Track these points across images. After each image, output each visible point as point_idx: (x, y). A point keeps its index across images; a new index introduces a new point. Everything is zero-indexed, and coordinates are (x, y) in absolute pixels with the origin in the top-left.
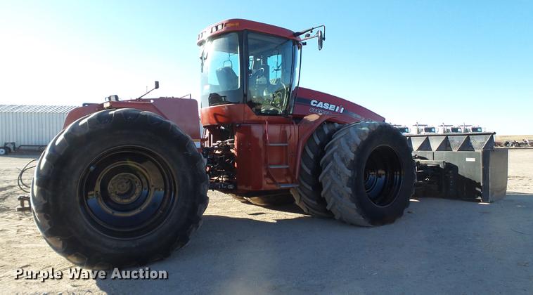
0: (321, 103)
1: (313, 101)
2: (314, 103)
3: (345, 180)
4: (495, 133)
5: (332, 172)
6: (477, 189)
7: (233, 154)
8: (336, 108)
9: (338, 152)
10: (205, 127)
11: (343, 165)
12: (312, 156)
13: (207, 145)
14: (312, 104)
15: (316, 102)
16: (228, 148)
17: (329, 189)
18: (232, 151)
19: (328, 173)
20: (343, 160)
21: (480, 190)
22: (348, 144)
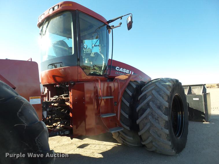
0: (121, 69)
1: (117, 67)
2: (118, 69)
3: (162, 124)
4: (205, 85)
5: (150, 117)
6: (202, 115)
7: (68, 106)
8: (130, 72)
9: (153, 102)
10: (44, 86)
11: (159, 112)
12: (128, 104)
13: (46, 99)
14: (116, 69)
15: (119, 68)
16: (64, 101)
17: (148, 130)
18: (68, 104)
19: (146, 118)
20: (159, 108)
21: (204, 116)
22: (160, 95)
